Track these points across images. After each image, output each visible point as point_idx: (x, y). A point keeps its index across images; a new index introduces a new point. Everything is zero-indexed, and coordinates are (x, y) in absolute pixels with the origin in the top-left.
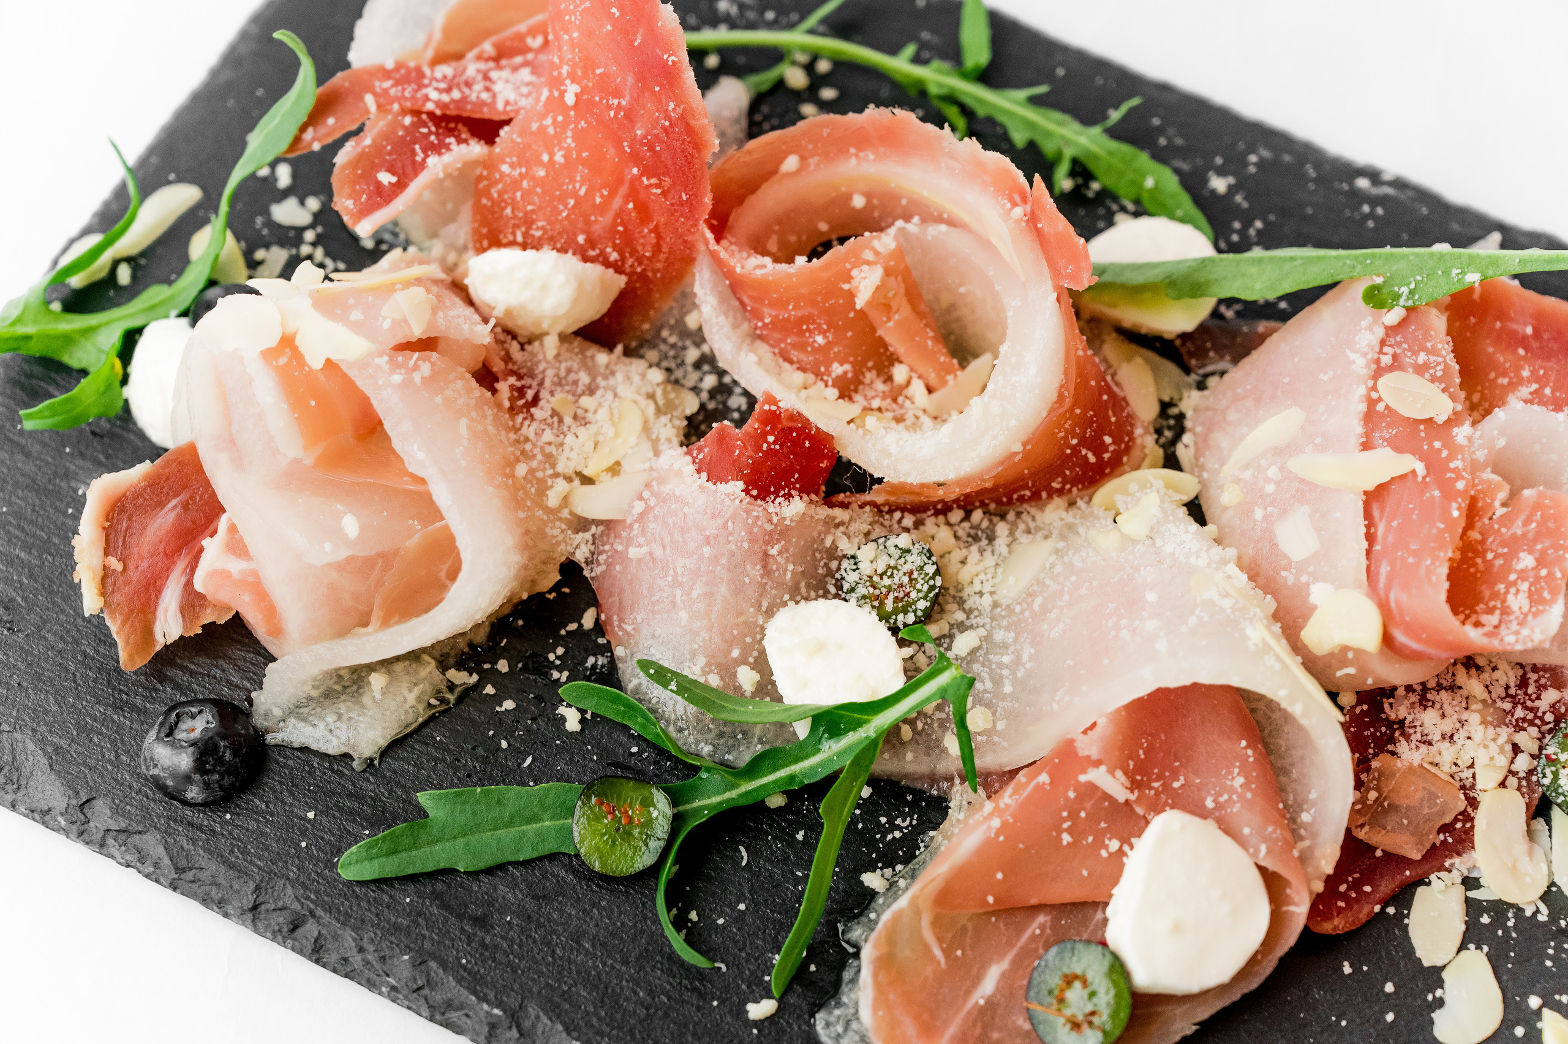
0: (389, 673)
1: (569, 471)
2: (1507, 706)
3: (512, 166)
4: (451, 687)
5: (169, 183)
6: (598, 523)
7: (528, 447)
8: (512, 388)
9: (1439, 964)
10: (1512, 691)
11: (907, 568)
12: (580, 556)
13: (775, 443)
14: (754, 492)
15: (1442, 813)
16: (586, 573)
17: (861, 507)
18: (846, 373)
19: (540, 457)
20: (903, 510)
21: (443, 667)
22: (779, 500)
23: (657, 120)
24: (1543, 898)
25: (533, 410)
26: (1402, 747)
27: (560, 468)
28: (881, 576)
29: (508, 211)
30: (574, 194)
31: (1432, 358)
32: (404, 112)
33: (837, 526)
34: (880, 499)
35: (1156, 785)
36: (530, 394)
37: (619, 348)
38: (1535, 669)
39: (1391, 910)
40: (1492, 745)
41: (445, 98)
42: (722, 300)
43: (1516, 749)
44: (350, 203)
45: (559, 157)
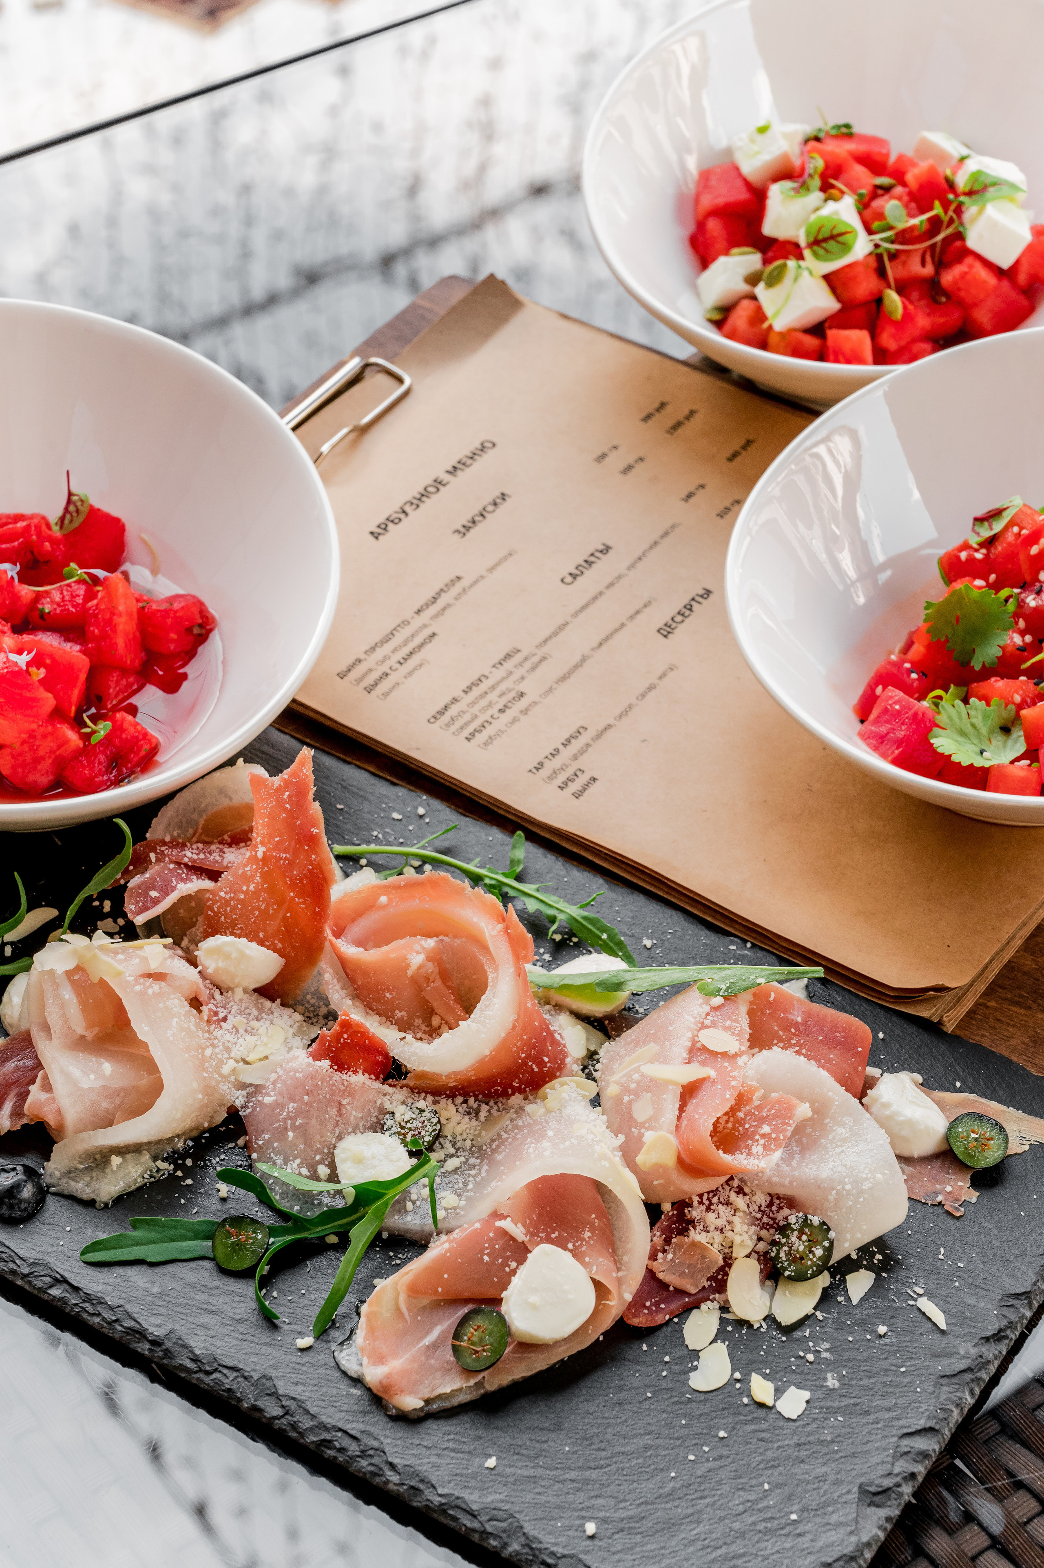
0: (123, 1158)
1: (238, 1057)
2: (759, 1216)
3: (226, 893)
4: (158, 1170)
5: (42, 906)
6: (251, 1085)
7: (216, 1042)
8: (210, 1010)
9: (698, 1349)
10: (763, 1208)
11: (422, 1119)
12: (238, 1103)
13: (347, 1039)
14: (336, 1067)
15: (708, 1267)
16: (240, 1113)
17: (401, 1087)
18: (403, 1016)
19: (221, 1047)
20: (427, 1093)
21: (155, 1158)
22: (349, 1073)
23: (306, 866)
24: (764, 1319)
25: (222, 1023)
26: (692, 1232)
27: (232, 1055)
28: (406, 1122)
29: (223, 918)
30: (258, 909)
31: (734, 1024)
32: (171, 862)
33: (385, 1095)
34: (411, 1084)
35: (541, 1235)
36: (221, 1015)
37: (279, 1001)
38: (779, 1198)
39: (676, 1320)
40: (745, 1234)
41: (195, 857)
42: (336, 973)
43: (760, 1239)
44: (133, 907)
45: (252, 888)
